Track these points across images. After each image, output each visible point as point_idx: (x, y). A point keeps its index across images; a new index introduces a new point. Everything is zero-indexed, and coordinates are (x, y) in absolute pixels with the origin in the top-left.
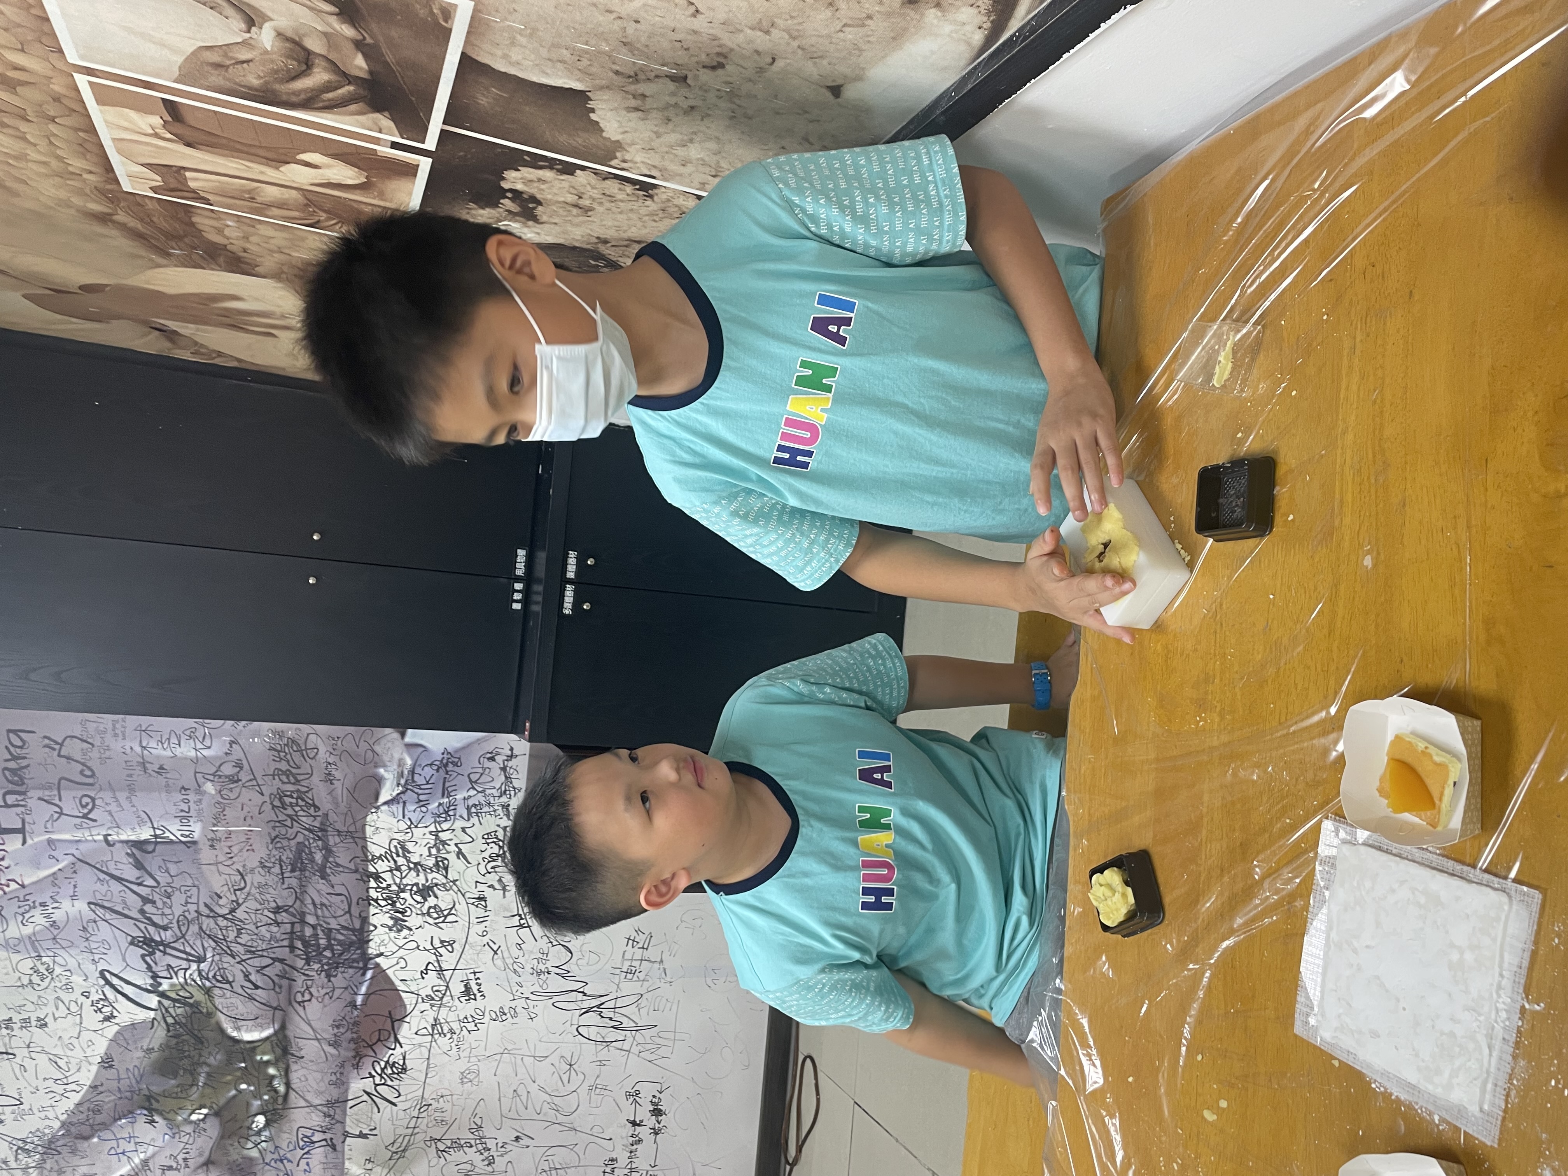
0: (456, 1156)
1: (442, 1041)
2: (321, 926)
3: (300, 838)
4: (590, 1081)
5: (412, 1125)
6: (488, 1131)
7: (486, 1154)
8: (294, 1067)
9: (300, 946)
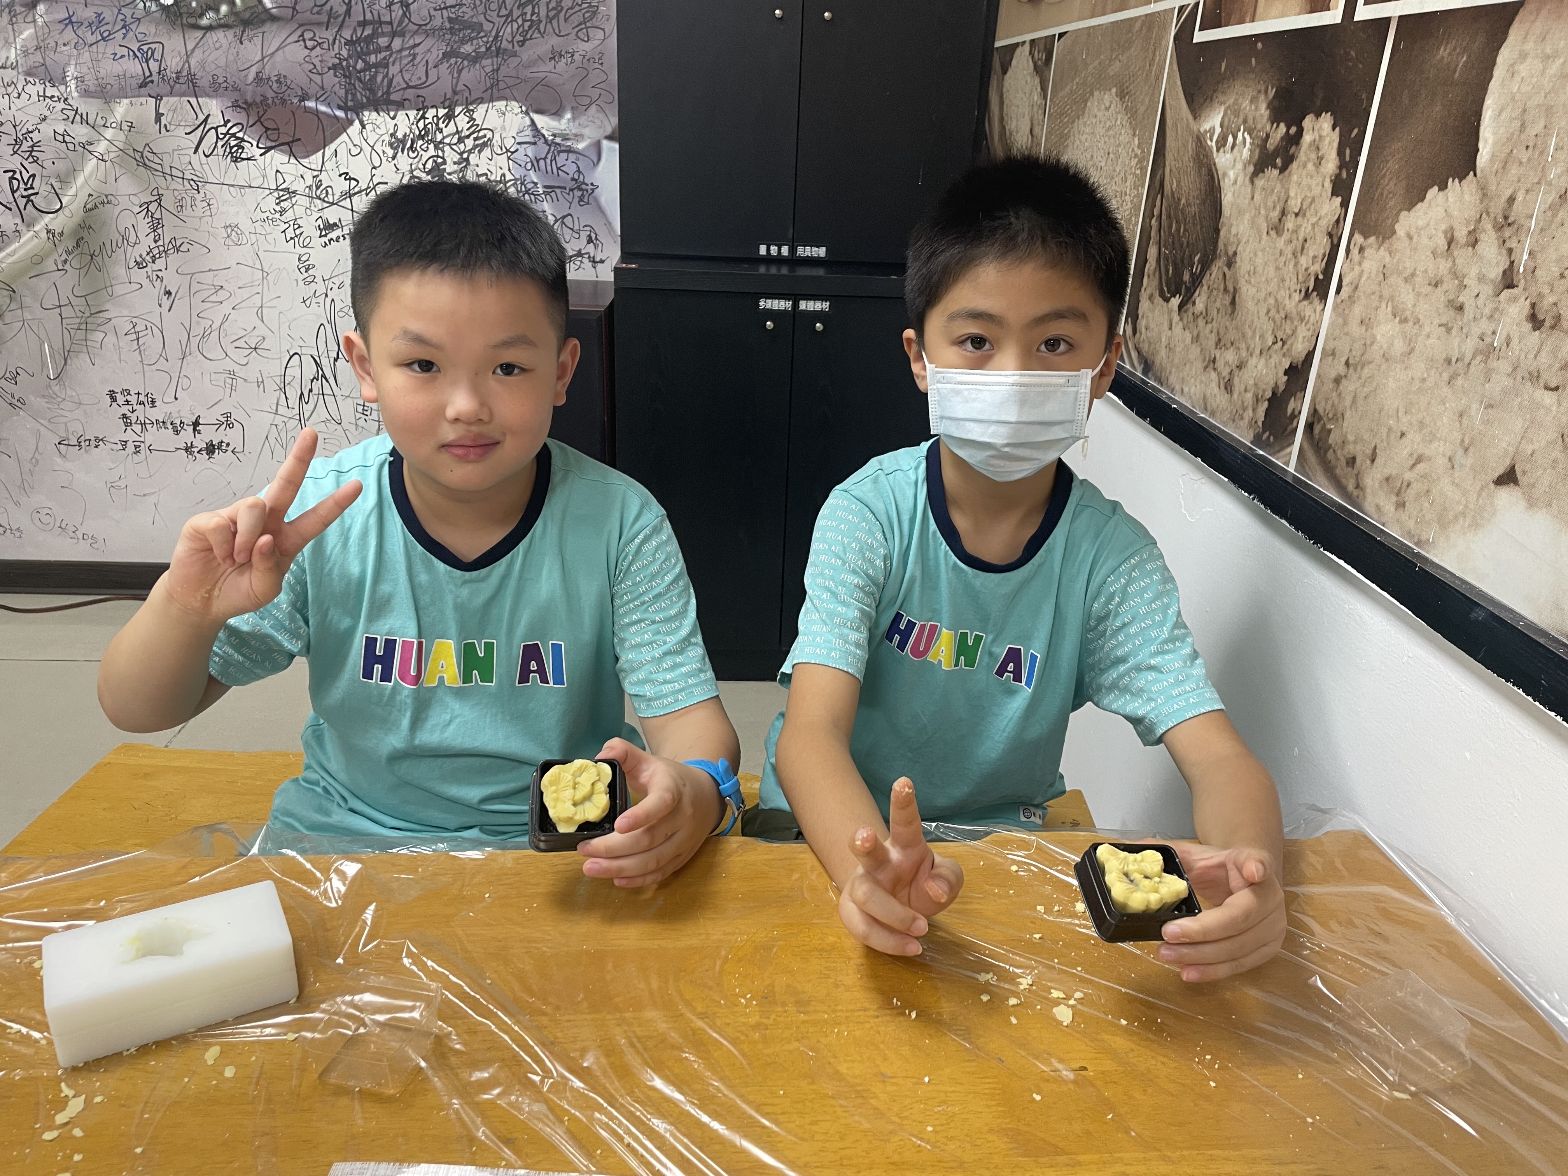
0: (144, 226)
1: (271, 201)
2: (391, 55)
3: (487, 26)
4: (240, 372)
5: (175, 172)
6: (174, 259)
7: (148, 258)
8: (230, 33)
9: (366, 33)
